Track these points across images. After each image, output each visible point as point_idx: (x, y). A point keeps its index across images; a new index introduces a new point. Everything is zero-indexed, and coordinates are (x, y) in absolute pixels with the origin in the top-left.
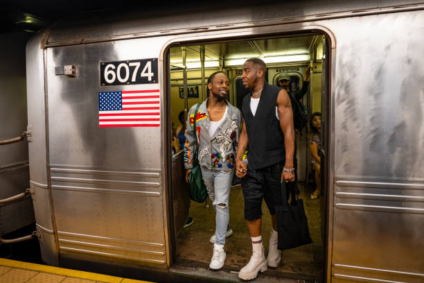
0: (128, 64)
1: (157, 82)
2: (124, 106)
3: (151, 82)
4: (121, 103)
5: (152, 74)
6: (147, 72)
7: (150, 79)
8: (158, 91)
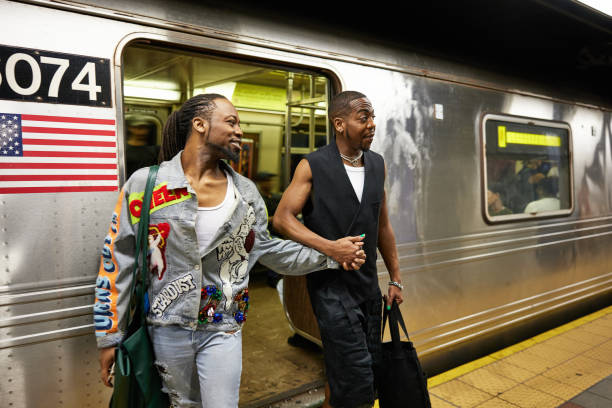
0: (37, 59)
1: (109, 105)
2: (26, 148)
3: (97, 104)
4: (20, 140)
5: (99, 89)
6: (85, 81)
7: (93, 97)
8: (111, 122)
